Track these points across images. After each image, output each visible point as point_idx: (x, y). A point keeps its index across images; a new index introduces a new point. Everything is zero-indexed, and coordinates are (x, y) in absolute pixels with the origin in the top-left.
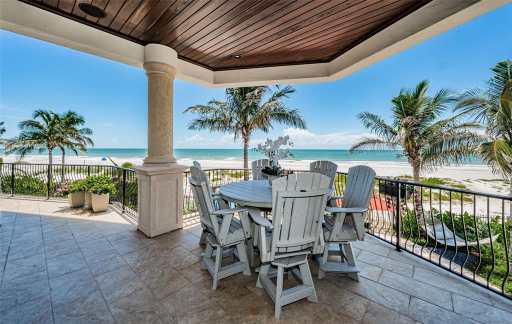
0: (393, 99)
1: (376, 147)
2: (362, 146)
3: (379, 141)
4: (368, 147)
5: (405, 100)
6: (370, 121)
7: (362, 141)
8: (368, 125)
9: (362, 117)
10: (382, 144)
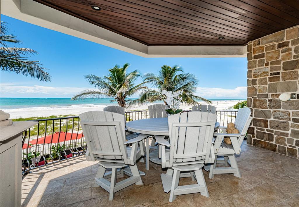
0: (110, 69)
1: (96, 96)
2: (85, 95)
3: (99, 93)
4: (89, 96)
5: (117, 71)
6: (94, 80)
7: (85, 92)
8: (93, 83)
9: (89, 77)
10: (101, 95)
